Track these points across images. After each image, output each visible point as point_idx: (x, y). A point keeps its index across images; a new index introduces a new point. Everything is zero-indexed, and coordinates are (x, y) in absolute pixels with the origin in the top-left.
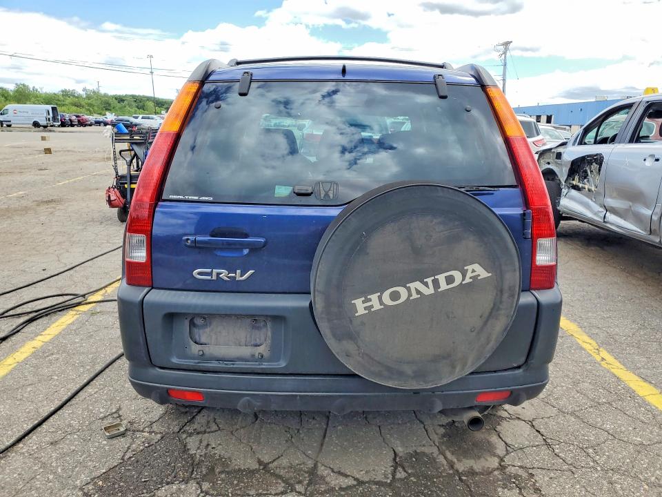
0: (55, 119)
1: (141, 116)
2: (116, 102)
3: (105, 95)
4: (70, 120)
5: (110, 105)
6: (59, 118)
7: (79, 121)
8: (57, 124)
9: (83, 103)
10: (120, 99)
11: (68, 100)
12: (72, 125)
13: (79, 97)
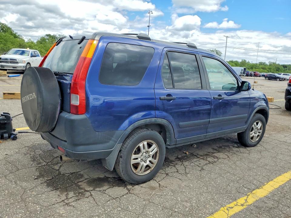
0: (244, 73)
1: (283, 74)
2: (282, 67)
3: (279, 65)
4: (251, 74)
5: (279, 69)
6: (246, 73)
7: (254, 74)
8: (245, 75)
9: (266, 68)
10: (285, 66)
11: (261, 66)
12: (251, 76)
13: (266, 65)
